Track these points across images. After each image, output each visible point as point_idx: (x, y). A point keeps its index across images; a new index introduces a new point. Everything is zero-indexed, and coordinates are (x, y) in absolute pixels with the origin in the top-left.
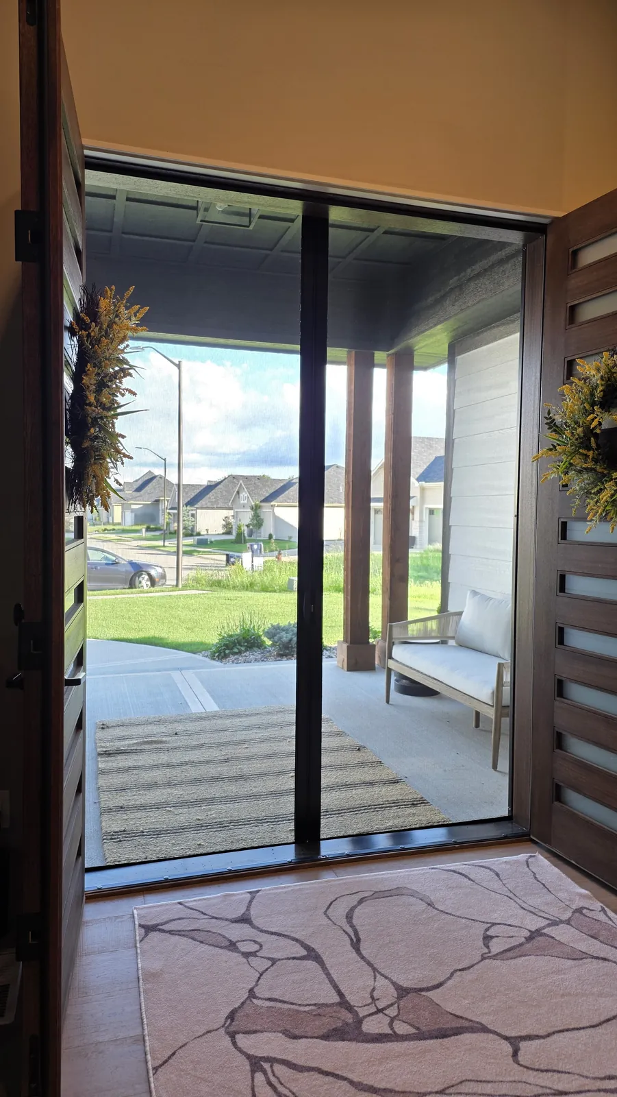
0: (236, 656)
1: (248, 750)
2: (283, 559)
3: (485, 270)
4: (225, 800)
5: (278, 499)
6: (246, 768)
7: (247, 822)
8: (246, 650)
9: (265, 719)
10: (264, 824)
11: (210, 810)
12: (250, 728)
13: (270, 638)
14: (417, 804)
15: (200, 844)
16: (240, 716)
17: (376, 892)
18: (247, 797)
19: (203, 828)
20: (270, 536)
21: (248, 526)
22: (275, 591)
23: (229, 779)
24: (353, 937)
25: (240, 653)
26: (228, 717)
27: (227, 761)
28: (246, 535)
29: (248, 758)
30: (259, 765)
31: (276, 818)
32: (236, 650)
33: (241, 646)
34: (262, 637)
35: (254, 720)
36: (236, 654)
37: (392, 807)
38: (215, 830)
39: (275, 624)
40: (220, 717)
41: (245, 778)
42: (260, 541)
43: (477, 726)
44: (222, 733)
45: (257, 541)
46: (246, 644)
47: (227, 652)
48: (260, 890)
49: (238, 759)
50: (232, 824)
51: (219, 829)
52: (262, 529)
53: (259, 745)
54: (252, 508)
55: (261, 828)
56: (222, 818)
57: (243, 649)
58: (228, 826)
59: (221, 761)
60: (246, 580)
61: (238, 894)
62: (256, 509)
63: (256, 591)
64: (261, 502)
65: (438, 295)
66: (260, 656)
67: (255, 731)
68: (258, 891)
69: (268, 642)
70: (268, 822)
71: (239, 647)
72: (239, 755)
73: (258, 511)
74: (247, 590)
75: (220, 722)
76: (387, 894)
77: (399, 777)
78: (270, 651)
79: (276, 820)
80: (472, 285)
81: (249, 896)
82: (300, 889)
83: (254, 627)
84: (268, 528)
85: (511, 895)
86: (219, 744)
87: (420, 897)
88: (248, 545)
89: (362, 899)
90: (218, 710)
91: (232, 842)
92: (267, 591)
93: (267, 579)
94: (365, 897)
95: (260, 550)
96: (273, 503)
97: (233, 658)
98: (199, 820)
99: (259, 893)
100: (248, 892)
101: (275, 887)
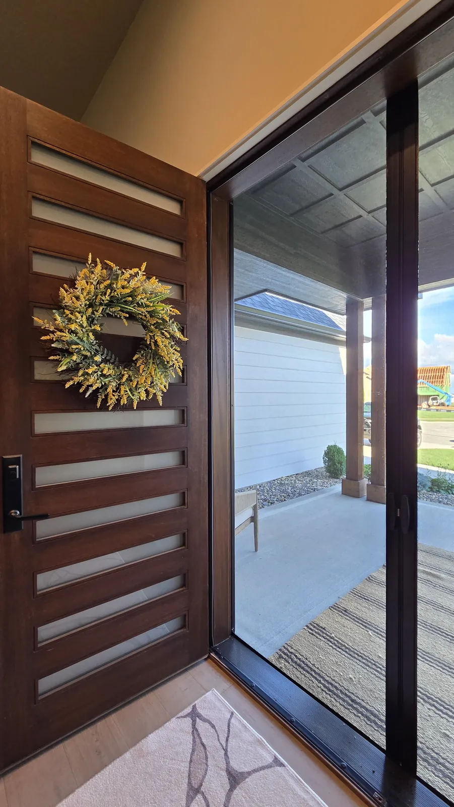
48: (284, 766)
81: (271, 760)
99: (278, 768)
100: (275, 757)
101: (298, 778)
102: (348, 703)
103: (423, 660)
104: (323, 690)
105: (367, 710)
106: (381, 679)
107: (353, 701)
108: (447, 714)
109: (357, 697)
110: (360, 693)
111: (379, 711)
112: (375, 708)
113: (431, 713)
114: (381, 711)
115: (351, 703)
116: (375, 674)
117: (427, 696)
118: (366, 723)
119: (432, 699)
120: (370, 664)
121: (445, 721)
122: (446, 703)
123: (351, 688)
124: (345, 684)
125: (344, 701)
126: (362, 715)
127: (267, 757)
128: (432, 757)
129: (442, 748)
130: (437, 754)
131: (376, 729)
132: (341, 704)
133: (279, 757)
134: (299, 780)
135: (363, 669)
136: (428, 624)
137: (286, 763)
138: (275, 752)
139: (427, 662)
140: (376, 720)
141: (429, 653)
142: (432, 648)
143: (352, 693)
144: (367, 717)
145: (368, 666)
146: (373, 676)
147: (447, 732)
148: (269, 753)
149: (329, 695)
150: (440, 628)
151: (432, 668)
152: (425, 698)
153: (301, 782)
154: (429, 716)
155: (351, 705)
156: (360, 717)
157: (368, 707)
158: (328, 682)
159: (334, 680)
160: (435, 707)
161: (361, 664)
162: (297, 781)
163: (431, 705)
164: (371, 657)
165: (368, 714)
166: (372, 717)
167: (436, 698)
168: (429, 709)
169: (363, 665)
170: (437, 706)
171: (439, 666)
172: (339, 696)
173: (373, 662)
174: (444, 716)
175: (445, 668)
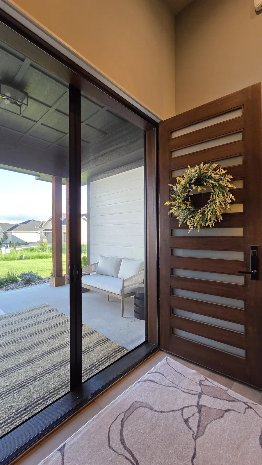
0: (7, 287)
1: (24, 332)
2: (17, 249)
3: (105, 154)
4: (19, 366)
5: (13, 230)
6: (25, 343)
7: (35, 378)
8: (10, 284)
9: (28, 315)
10: (44, 376)
11: (12, 376)
12: (21, 320)
13: (21, 278)
14: (106, 341)
15: (11, 406)
16: (16, 315)
17: (125, 412)
18: (31, 361)
19: (11, 391)
20: (10, 242)
21: (2, 239)
22: (16, 260)
23: (19, 352)
24: (133, 460)
25: (8, 285)
26: (10, 317)
27: (15, 341)
28: (1, 242)
29: (25, 337)
30: (32, 340)
31: (49, 370)
32: (6, 284)
33: (8, 282)
34: (17, 278)
35: (23, 316)
36: (6, 285)
37: (97, 346)
38: (18, 390)
39: (23, 273)
40: (7, 318)
41: (27, 349)
42: (7, 243)
43: (108, 301)
44: (9, 326)
45: (6, 244)
46: (10, 281)
47: (2, 285)
48: (65, 444)
49: (21, 339)
50: (27, 382)
51: (20, 389)
52: (7, 239)
53: (29, 328)
54: (3, 233)
55: (43, 379)
56: (20, 380)
57: (9, 283)
58: (25, 385)
59: (11, 342)
60: (3, 257)
61: (52, 456)
62: (5, 233)
63: (8, 260)
64: (7, 231)
65: (87, 161)
66: (17, 285)
67: (25, 322)
68: (64, 446)
69: (20, 279)
70: (46, 374)
71: (7, 283)
72: (20, 336)
73: (6, 234)
74: (4, 260)
75: (7, 320)
76: (130, 411)
77: (93, 329)
78: (21, 283)
79: (50, 371)
80: (100, 158)
81: (59, 454)
82: (88, 430)
83: (13, 275)
84: (10, 239)
85: (175, 386)
86: (8, 333)
87: (145, 405)
88: (3, 245)
89: (122, 421)
90: (4, 314)
91: (30, 396)
92: (12, 260)
93: (12, 256)
94: (123, 419)
95: (8, 246)
96: (11, 231)
97: (5, 287)
98: (7, 386)
99: (65, 448)
100: (58, 451)
101: (73, 436)
102: (25, 413)
103: (21, 368)
104: (8, 427)
105: (34, 403)
106: (21, 390)
107: (25, 409)
108: (51, 371)
109: (24, 406)
110: (23, 404)
111: (38, 398)
112: (35, 399)
113: (49, 376)
114: (38, 397)
115: (26, 411)
116: (16, 392)
117: (41, 374)
118: (41, 406)
119: (42, 373)
120: (8, 393)
121: (54, 373)
122: (47, 369)
123: (17, 408)
124: (12, 411)
125: (23, 414)
126: (36, 406)
127: (57, 456)
128: (66, 384)
129: (63, 379)
130: (65, 382)
131: (46, 402)
132: (23, 418)
133: (59, 447)
134: (74, 435)
135: (9, 397)
136: (3, 357)
137: (64, 443)
138: (55, 450)
139: (24, 367)
140: (41, 400)
141: (20, 364)
142: (18, 361)
143: (21, 408)
144: (38, 405)
145: (8, 394)
146: (16, 394)
147: (58, 375)
148: (55, 455)
149: (14, 423)
150: (9, 354)
151: (28, 366)
152: (41, 375)
153: (76, 434)
154: (49, 377)
155: (28, 411)
156: (37, 409)
157: (33, 402)
158: (5, 422)
159: (5, 417)
160: (47, 374)
161: (4, 397)
162: (74, 437)
163: (45, 375)
164: (3, 391)
165: (37, 403)
166: (39, 402)
167: (43, 371)
168: (47, 376)
169: (6, 396)
170: (46, 373)
171: (29, 364)
172: (18, 417)
173: (8, 390)
174: (52, 372)
175: (31, 362)
